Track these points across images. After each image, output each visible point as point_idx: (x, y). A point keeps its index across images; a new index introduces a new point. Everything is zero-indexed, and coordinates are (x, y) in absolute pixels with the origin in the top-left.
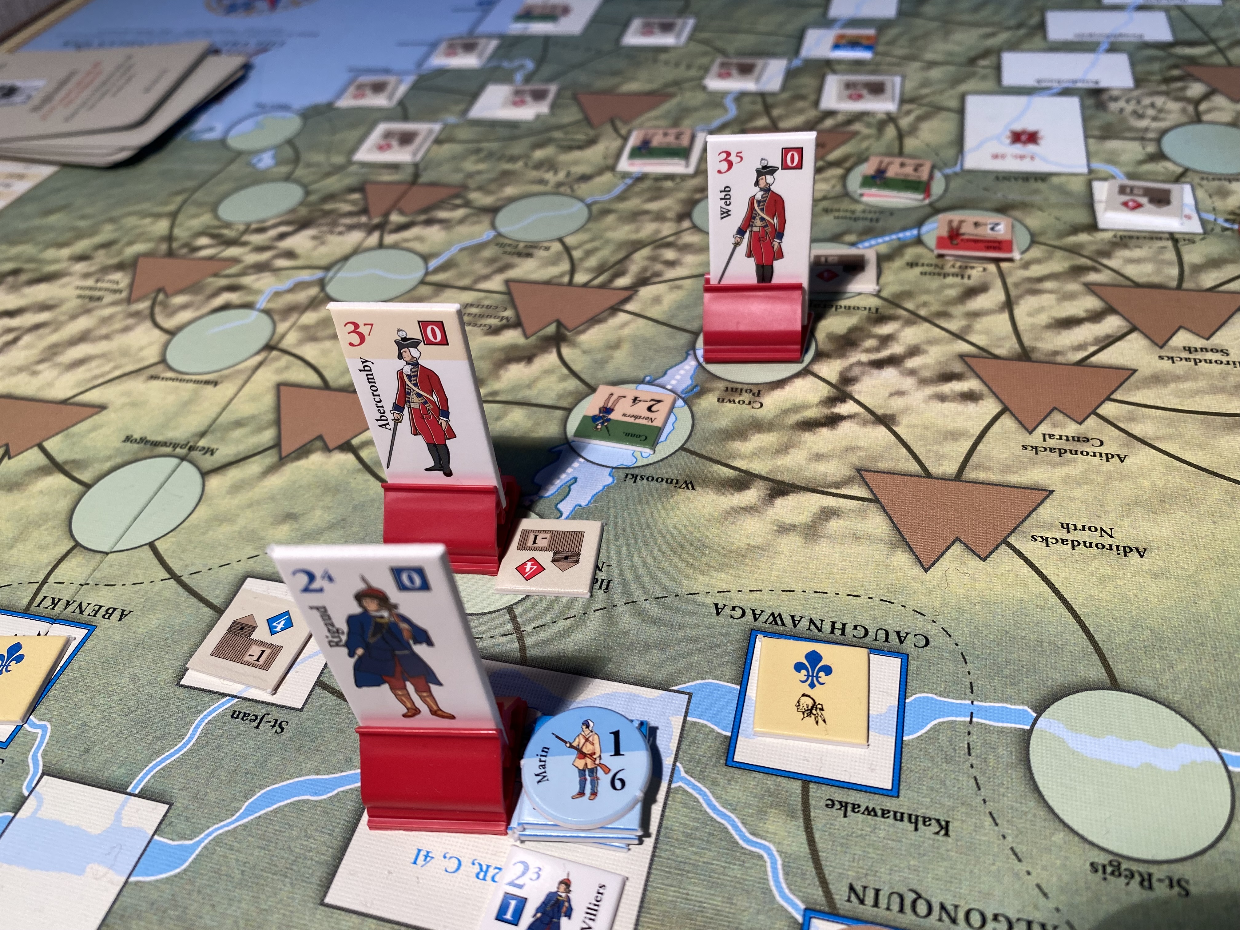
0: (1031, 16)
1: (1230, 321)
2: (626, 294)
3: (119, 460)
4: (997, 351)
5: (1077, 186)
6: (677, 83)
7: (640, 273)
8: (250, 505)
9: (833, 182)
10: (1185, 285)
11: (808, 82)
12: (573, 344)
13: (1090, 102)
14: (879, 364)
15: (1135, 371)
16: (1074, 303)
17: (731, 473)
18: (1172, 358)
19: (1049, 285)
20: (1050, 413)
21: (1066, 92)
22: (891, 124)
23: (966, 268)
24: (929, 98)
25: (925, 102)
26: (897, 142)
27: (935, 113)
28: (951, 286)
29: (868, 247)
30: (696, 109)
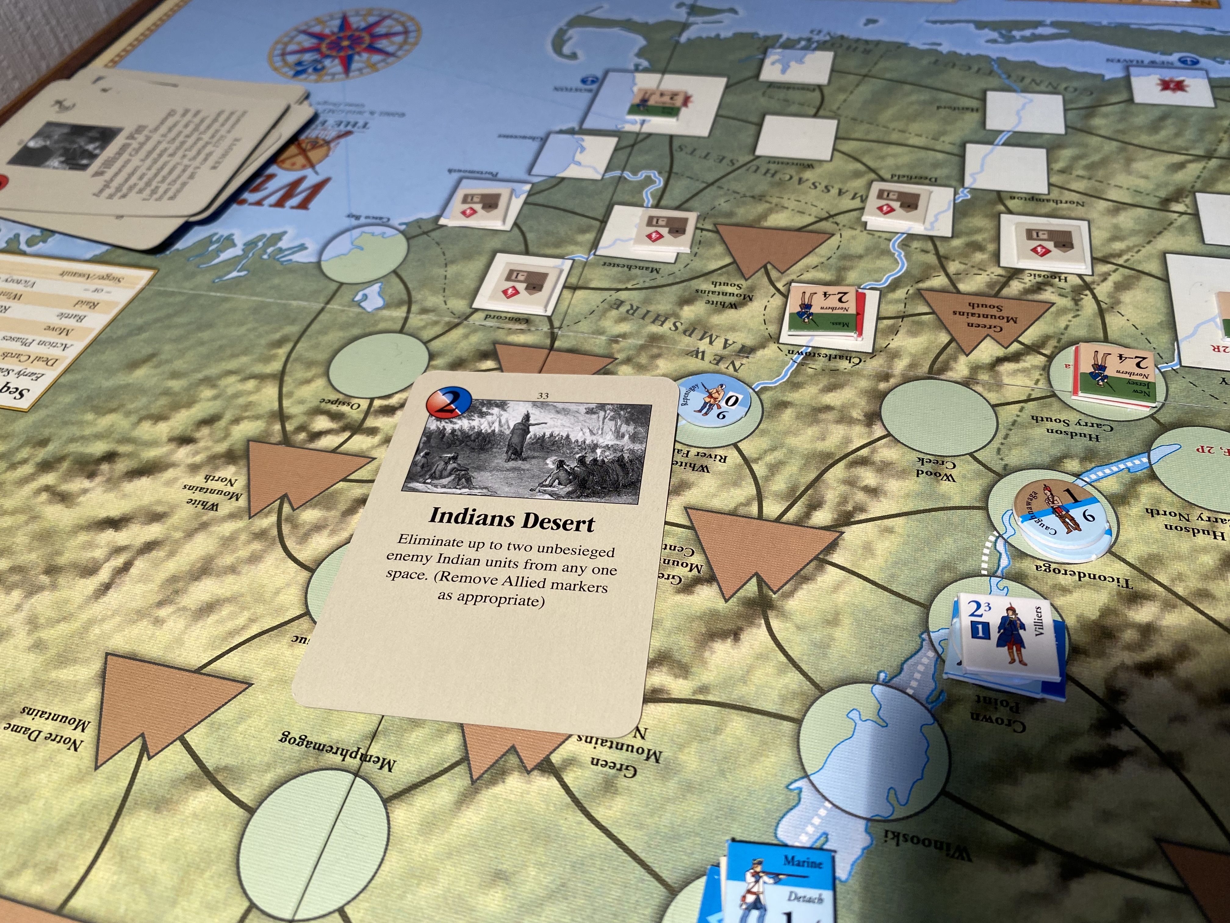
2: (830, 536)
3: (280, 771)
6: (830, 215)
7: (839, 504)
8: (449, 855)
9: (1036, 375)
11: (981, 223)
12: (783, 615)
14: (1147, 670)
17: (1009, 837)
22: (1087, 292)
23: (1217, 522)
24: (1125, 257)
25: (1121, 261)
26: (1099, 321)
27: (1138, 279)
28: (1205, 550)
29: (1096, 481)
30: (860, 257)
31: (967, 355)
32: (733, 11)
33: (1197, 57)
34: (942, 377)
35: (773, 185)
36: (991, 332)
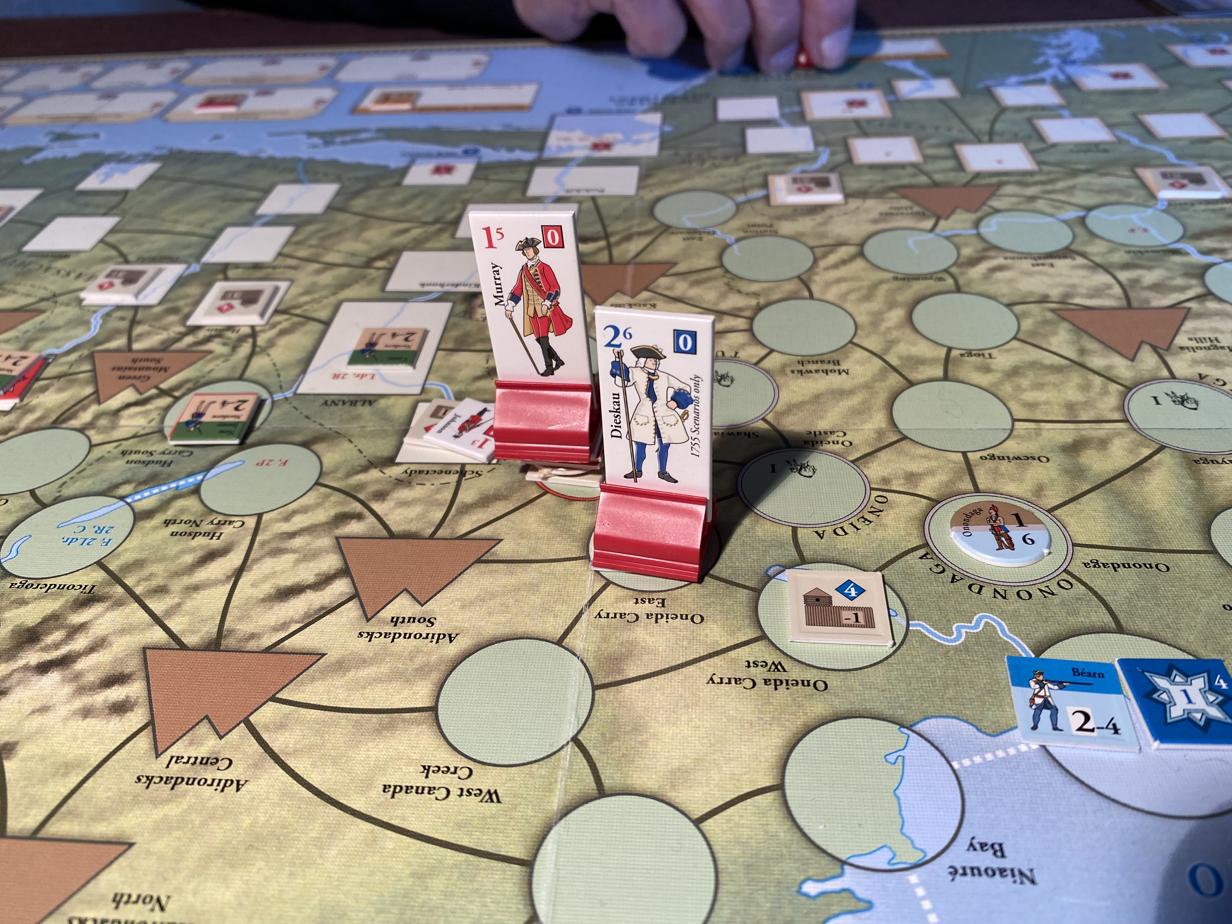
0: (453, 209)
1: (459, 578)
4: (190, 640)
5: (400, 409)
6: (55, 296)
9: (155, 415)
10: (441, 533)
11: (193, 290)
13: (460, 308)
14: (43, 668)
15: (323, 655)
16: (311, 565)
18: (371, 635)
19: (298, 542)
20: (197, 724)
21: (442, 298)
22: (250, 341)
23: (224, 524)
24: (305, 308)
25: (298, 311)
26: (244, 363)
27: (302, 324)
28: (192, 550)
29: (138, 501)
30: (57, 328)
31: (99, 403)
32: (96, 136)
33: (478, 147)
34: (64, 425)
35: (17, 275)
36: (137, 383)
